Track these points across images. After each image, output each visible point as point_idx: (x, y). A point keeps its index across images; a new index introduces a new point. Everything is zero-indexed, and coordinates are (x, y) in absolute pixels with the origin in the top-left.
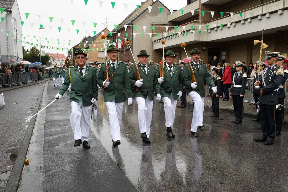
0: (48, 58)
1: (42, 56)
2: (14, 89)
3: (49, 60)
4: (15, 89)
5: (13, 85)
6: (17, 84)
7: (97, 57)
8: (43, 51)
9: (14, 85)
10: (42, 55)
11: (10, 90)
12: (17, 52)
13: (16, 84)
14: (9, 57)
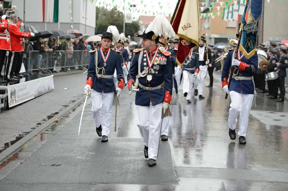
0: (136, 27)
1: (126, 24)
2: (72, 74)
3: (138, 31)
4: (74, 74)
5: (73, 68)
6: (79, 67)
7: (226, 27)
8: (128, 15)
9: (75, 69)
10: (127, 22)
11: (67, 75)
12: (85, 17)
13: (77, 68)
14: (72, 26)
